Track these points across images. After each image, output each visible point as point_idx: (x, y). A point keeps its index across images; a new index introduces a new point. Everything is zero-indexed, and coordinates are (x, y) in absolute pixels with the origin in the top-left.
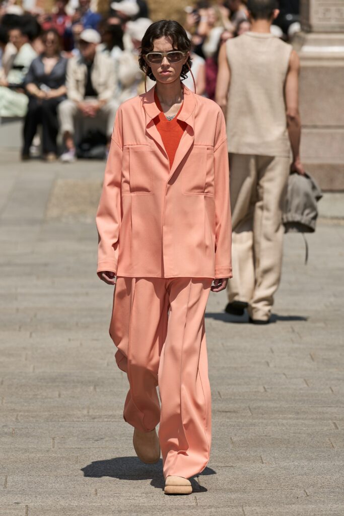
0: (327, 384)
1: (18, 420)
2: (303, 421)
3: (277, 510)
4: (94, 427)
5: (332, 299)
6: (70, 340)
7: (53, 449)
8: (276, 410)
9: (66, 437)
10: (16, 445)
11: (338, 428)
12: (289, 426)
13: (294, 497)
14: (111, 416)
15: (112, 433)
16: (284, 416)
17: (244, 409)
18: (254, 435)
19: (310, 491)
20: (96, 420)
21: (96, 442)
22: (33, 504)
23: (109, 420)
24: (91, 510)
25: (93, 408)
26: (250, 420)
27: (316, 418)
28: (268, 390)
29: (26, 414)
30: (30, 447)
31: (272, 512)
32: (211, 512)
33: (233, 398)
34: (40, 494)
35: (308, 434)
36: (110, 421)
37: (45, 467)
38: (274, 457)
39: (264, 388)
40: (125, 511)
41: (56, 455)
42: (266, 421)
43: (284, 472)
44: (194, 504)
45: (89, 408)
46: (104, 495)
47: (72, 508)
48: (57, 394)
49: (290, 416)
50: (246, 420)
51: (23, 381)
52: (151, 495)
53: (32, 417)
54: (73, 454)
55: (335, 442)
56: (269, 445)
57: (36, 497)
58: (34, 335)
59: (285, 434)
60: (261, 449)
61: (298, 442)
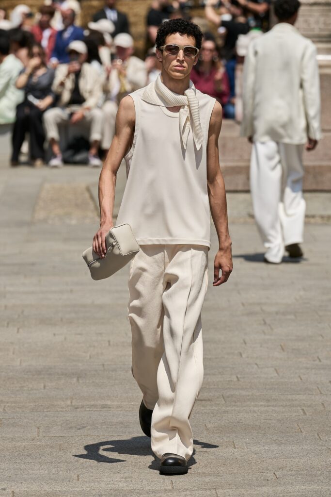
0: (296, 373)
1: (5, 411)
2: (273, 408)
3: (249, 492)
4: (77, 416)
5: (302, 293)
6: (54, 335)
7: (38, 438)
8: (248, 398)
9: (49, 426)
10: (4, 435)
11: (306, 414)
12: (260, 413)
13: (264, 480)
14: (93, 405)
15: (93, 422)
16: (255, 403)
17: (218, 398)
18: (227, 421)
19: (279, 474)
20: (78, 410)
21: (79, 431)
22: (18, 490)
23: (91, 409)
24: (73, 494)
25: (76, 398)
26: (224, 408)
27: (286, 405)
28: (240, 379)
29: (13, 405)
30: (16, 436)
31: (243, 494)
32: (186, 495)
33: (208, 387)
34: (25, 480)
35: (278, 420)
36: (92, 411)
37: (31, 454)
38: (246, 443)
39: (237, 377)
40: (105, 495)
41: (41, 444)
42: (239, 408)
43: (255, 456)
44: (170, 487)
45: (72, 398)
46: (85, 480)
47: (55, 493)
48: (42, 385)
49: (262, 403)
50: (220, 408)
51: (11, 374)
52: (130, 480)
53: (19, 408)
54: (57, 442)
55: (303, 428)
56: (241, 431)
57: (22, 483)
58: (21, 330)
59: (256, 421)
60: (234, 435)
61: (269, 427)
